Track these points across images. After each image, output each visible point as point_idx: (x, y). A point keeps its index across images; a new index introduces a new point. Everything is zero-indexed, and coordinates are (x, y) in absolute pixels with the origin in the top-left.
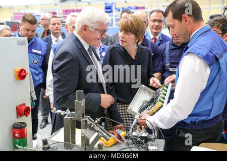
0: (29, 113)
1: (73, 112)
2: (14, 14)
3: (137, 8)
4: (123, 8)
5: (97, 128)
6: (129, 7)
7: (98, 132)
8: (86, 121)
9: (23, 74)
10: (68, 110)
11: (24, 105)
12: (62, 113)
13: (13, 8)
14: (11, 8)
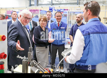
0: (6, 57)
1: (27, 58)
2: (7, 11)
3: (64, 10)
4: (58, 10)
5: (38, 67)
6: (61, 9)
7: (39, 68)
8: (33, 63)
9: (4, 38)
10: (25, 57)
11: (4, 53)
12: (22, 58)
13: (7, 9)
14: (6, 9)
